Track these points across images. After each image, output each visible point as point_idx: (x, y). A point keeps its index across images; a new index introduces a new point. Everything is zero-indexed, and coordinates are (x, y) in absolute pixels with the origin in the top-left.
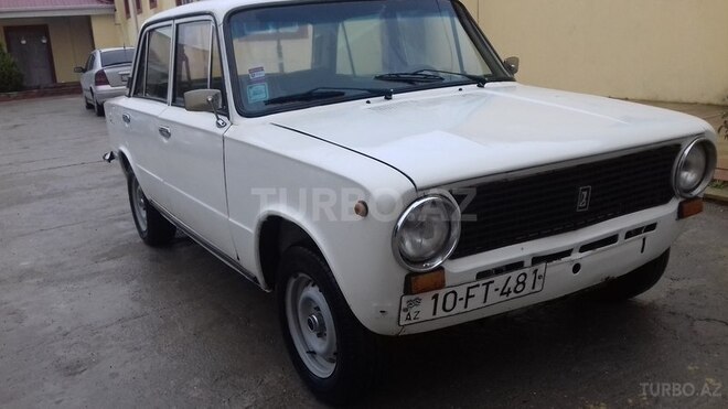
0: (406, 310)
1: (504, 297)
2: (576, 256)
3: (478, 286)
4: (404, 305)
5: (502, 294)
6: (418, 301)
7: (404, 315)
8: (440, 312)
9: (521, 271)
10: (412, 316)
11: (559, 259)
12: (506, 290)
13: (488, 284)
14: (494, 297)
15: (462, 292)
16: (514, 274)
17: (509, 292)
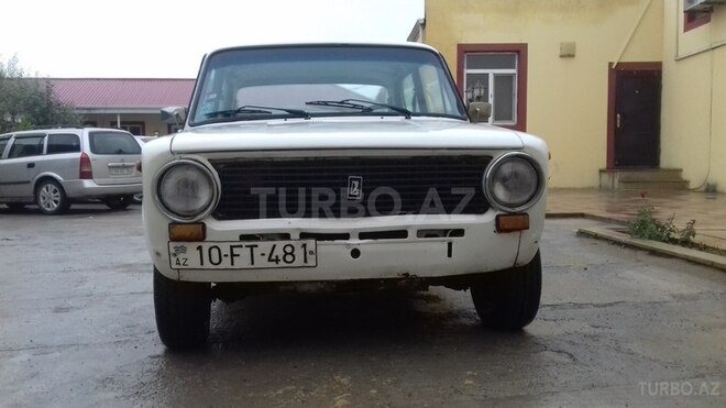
0: (175, 255)
1: (273, 264)
2: (354, 241)
3: (241, 246)
4: (173, 251)
5: (270, 260)
6: (184, 250)
7: (174, 259)
8: (207, 264)
9: (287, 242)
10: (182, 262)
11: (333, 240)
12: (273, 257)
13: (252, 247)
14: (261, 262)
15: (225, 249)
16: (281, 244)
17: (277, 260)
